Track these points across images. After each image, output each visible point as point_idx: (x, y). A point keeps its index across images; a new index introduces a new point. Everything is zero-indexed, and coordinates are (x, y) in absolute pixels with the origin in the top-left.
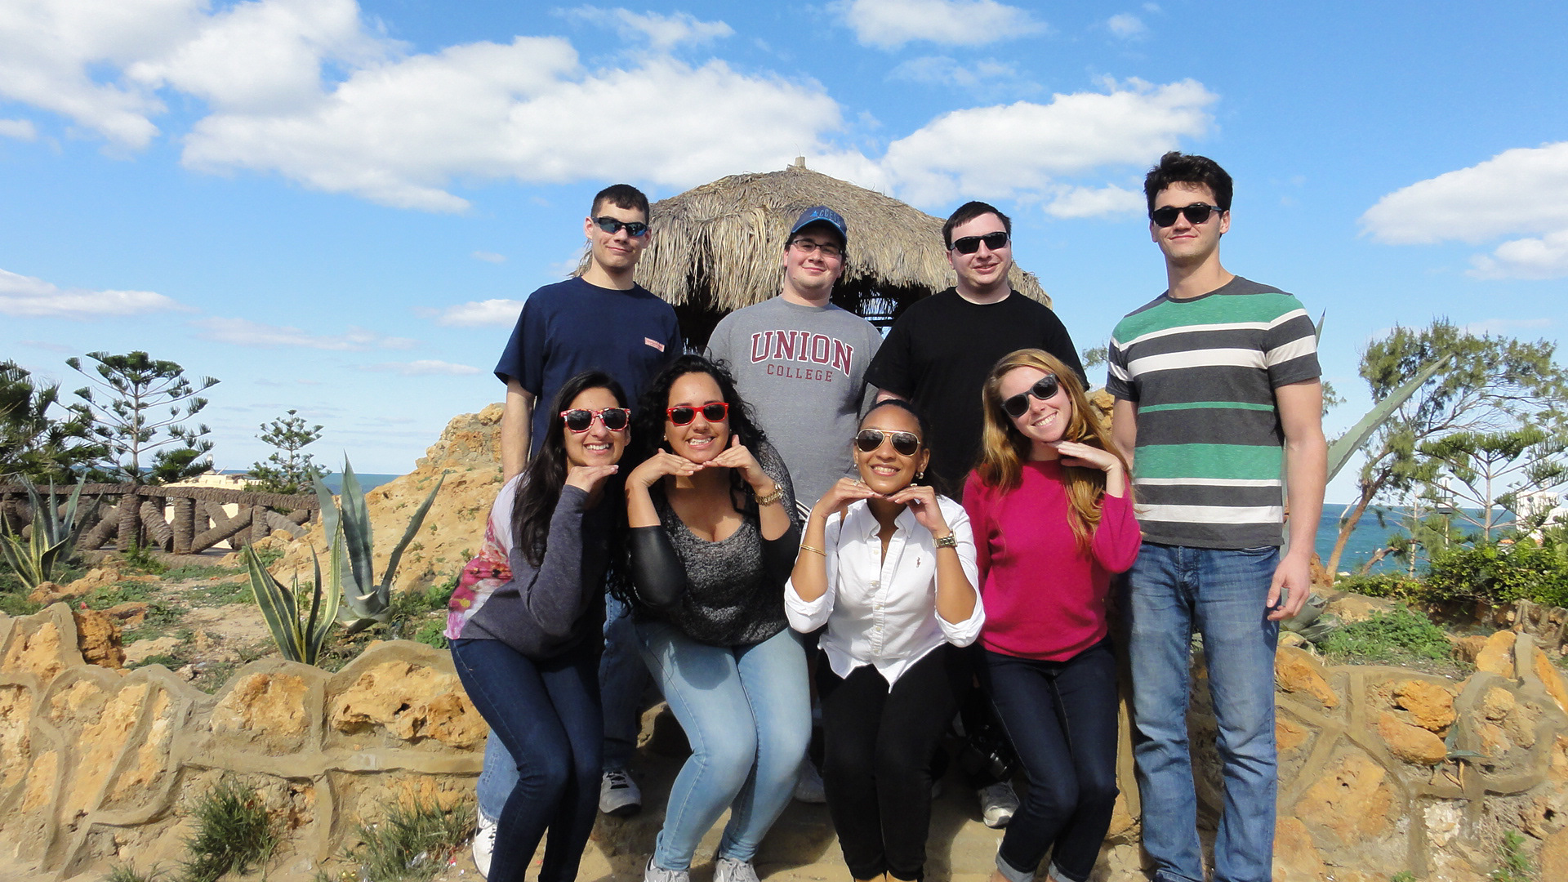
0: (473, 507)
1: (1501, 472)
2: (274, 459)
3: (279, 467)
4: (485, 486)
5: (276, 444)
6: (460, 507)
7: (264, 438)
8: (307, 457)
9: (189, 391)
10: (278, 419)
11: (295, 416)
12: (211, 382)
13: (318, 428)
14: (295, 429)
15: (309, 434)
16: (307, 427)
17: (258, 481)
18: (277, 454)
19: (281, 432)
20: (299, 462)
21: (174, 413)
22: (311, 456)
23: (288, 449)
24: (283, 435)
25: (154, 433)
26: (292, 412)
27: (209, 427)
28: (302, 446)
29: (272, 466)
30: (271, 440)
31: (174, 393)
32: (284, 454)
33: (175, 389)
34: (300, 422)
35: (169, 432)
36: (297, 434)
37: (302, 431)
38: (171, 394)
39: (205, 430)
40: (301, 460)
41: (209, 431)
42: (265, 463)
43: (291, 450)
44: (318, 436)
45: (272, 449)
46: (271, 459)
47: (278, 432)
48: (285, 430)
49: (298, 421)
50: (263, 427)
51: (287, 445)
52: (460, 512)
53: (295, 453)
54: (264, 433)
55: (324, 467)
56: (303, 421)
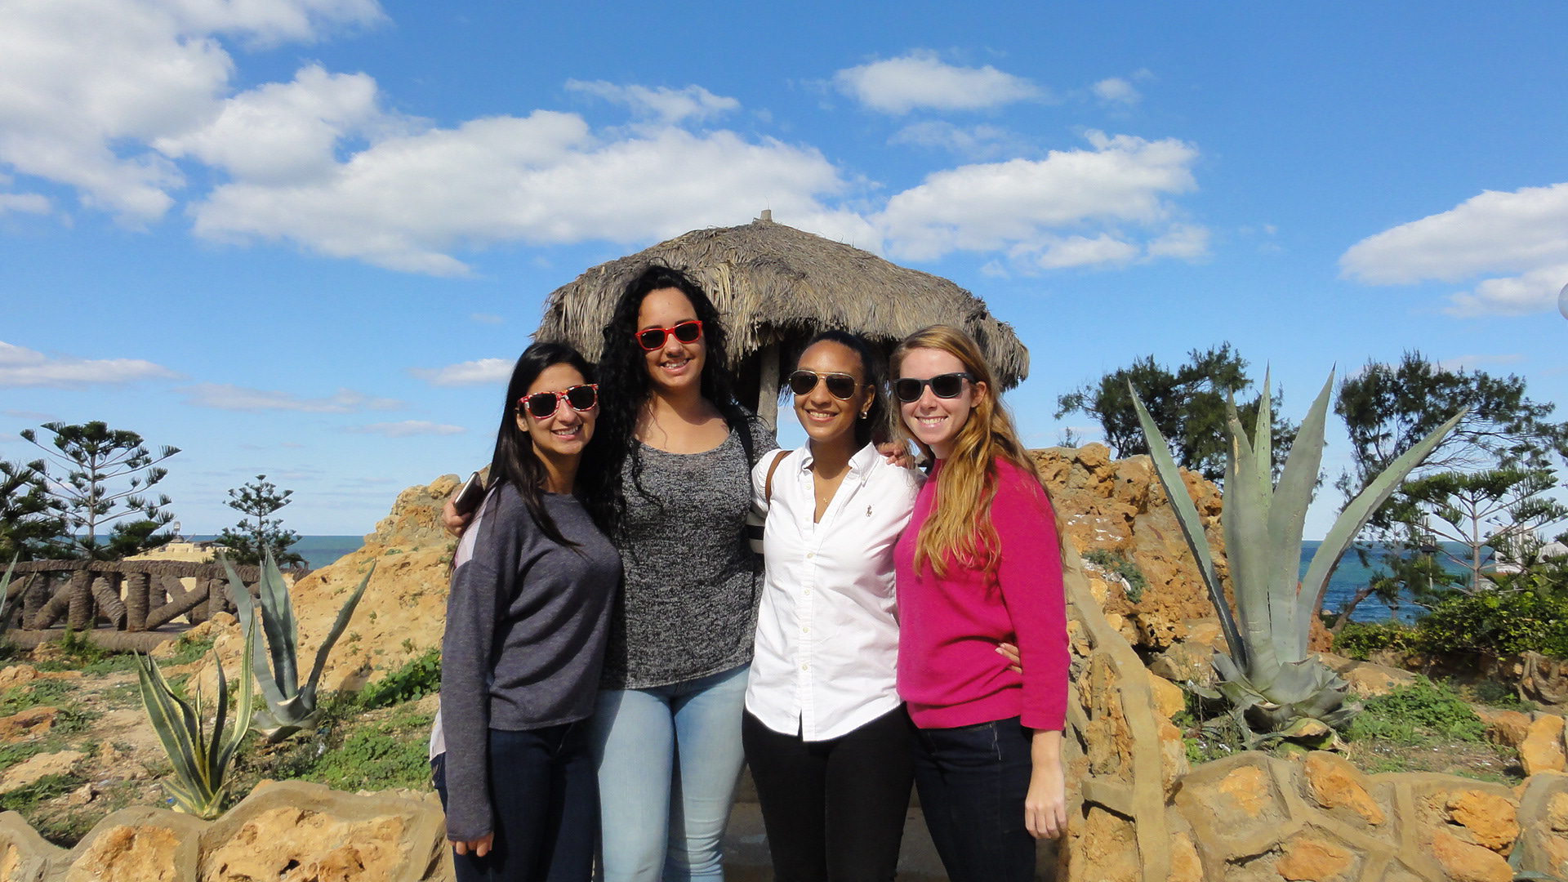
0: (415, 592)
1: (1486, 512)
2: (242, 525)
3: (249, 533)
4: (430, 568)
5: (245, 510)
6: (401, 592)
7: (233, 504)
8: (276, 523)
9: (148, 461)
10: (247, 484)
11: (264, 481)
12: (171, 452)
13: (288, 493)
14: (264, 494)
15: (278, 499)
16: (277, 492)
17: (226, 548)
18: (246, 520)
19: (250, 498)
20: (268, 529)
21: (135, 484)
22: (281, 521)
23: (257, 515)
24: (252, 500)
25: (113, 505)
26: (261, 478)
27: (170, 498)
28: (271, 511)
29: (240, 532)
30: (240, 506)
31: (133, 464)
32: (253, 520)
33: (133, 459)
34: (269, 487)
35: (128, 503)
36: (266, 500)
37: (271, 497)
38: (130, 464)
39: (165, 501)
40: (270, 525)
41: (170, 502)
42: (234, 530)
43: (260, 516)
44: (288, 502)
45: (240, 515)
46: (239, 526)
47: (247, 497)
48: (254, 496)
49: (267, 485)
50: (232, 493)
51: (256, 510)
52: (402, 598)
53: (264, 519)
54: (232, 499)
55: (294, 532)
56: (272, 486)
